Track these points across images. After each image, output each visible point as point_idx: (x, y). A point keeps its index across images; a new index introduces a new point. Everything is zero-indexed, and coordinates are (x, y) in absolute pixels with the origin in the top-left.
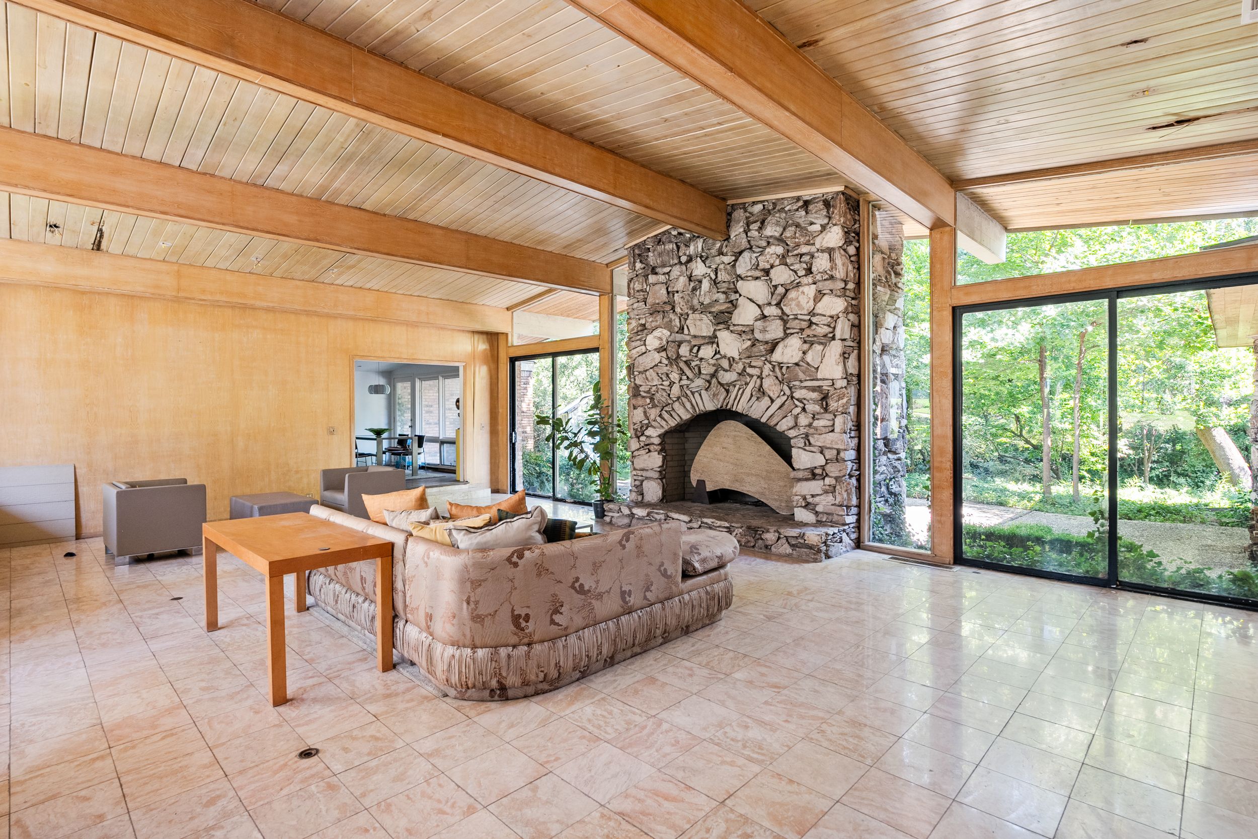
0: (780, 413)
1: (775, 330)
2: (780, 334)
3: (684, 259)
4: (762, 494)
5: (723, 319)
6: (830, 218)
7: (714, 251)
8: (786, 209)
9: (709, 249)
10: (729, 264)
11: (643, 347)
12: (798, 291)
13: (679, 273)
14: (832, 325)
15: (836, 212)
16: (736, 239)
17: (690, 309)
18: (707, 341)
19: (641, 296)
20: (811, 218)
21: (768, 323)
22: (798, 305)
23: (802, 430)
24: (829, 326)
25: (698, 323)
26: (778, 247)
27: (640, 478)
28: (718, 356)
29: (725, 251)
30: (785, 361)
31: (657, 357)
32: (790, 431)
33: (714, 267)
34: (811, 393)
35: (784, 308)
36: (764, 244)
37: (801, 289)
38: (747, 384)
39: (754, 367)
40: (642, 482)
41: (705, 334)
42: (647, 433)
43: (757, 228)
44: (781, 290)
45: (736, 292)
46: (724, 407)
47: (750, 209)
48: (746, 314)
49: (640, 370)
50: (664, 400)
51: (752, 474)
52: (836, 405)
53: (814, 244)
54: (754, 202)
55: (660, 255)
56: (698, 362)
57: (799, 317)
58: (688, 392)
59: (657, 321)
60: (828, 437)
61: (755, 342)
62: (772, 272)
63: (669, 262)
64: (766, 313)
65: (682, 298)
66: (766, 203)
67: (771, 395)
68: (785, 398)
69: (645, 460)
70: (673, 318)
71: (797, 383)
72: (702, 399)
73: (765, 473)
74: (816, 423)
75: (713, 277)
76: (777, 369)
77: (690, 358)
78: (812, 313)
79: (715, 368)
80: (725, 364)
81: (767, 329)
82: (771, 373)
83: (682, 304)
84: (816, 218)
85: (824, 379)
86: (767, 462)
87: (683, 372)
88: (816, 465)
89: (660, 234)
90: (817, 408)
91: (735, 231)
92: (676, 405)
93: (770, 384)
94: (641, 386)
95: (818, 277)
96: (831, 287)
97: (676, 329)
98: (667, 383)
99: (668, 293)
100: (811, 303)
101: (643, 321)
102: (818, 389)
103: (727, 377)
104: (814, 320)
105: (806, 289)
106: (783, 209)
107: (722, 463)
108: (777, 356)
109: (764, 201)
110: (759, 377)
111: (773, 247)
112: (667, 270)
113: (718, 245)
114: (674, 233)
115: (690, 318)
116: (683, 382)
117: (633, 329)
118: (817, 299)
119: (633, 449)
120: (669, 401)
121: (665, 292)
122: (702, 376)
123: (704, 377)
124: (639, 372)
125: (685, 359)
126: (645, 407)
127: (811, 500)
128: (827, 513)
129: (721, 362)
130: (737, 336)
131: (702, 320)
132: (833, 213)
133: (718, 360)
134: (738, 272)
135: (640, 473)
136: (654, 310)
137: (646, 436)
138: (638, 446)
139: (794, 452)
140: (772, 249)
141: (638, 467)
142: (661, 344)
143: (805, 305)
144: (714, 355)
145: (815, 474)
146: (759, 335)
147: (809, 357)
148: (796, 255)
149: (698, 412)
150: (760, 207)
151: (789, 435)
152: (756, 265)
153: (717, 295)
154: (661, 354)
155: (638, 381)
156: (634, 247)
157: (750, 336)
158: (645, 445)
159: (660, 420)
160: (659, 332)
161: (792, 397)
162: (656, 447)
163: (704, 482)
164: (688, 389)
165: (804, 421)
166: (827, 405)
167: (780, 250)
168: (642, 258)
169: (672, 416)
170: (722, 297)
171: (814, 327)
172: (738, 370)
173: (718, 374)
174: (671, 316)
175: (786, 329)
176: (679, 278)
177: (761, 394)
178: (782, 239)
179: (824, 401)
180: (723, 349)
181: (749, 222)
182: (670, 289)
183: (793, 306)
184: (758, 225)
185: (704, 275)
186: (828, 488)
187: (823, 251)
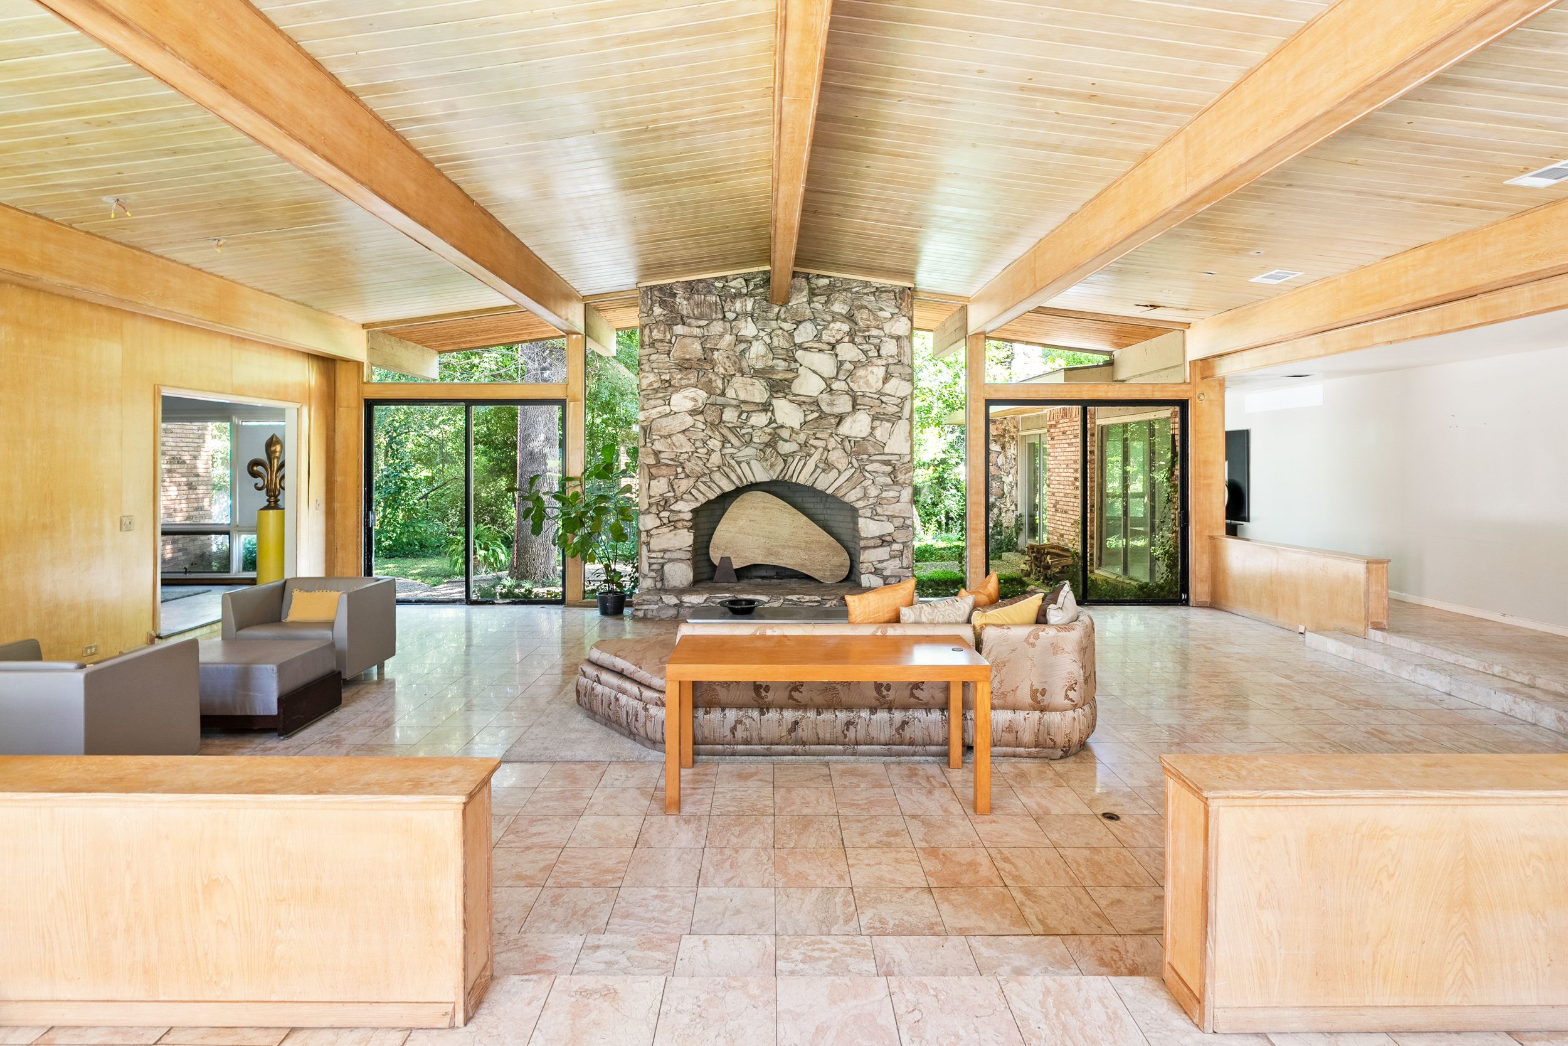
0: (850, 484)
1: (843, 404)
2: (849, 409)
3: (730, 315)
4: (803, 565)
5: (779, 387)
6: (900, 310)
7: (772, 315)
8: (854, 290)
9: (766, 312)
10: (787, 331)
11: (667, 407)
12: (867, 370)
13: (722, 330)
14: (901, 406)
15: (904, 305)
16: (797, 308)
17: (738, 372)
18: (761, 408)
19: (667, 347)
20: (882, 305)
21: (835, 397)
22: (867, 383)
23: (872, 501)
24: (898, 406)
25: (750, 388)
26: (844, 325)
27: (661, 561)
28: (774, 425)
29: (783, 317)
30: (853, 435)
31: (689, 421)
32: (858, 502)
33: (769, 330)
34: (885, 467)
35: (851, 384)
36: (830, 319)
37: (870, 369)
38: (810, 455)
39: (819, 439)
40: (663, 565)
41: (757, 401)
42: (675, 507)
43: (823, 301)
44: (848, 366)
45: (796, 361)
46: (780, 478)
47: (813, 281)
48: (808, 385)
49: (662, 433)
50: (698, 469)
51: (789, 546)
52: (903, 477)
53: (882, 329)
54: (818, 275)
55: (698, 305)
56: (750, 430)
57: (868, 395)
58: (733, 462)
59: (689, 379)
61: (823, 415)
62: (838, 347)
63: (711, 316)
64: (834, 387)
65: (728, 357)
66: (832, 280)
67: (840, 467)
68: (853, 470)
69: (669, 539)
70: (714, 378)
71: (865, 457)
72: (751, 469)
73: (804, 544)
74: (884, 494)
75: (768, 341)
76: (846, 443)
77: (738, 424)
78: (880, 393)
79: (770, 437)
80: (785, 434)
81: (835, 403)
82: (839, 446)
83: (727, 364)
84: (887, 306)
85: (892, 454)
86: (805, 533)
87: (725, 441)
88: (885, 532)
89: (694, 281)
90: (889, 480)
91: (797, 299)
92: (717, 476)
93: (837, 457)
94: (660, 452)
95: (891, 361)
96: (901, 371)
97: (718, 392)
98: (704, 451)
99: (703, 348)
100: (880, 383)
101: (667, 377)
102: (887, 463)
103: (785, 448)
104: (884, 399)
105: (875, 369)
106: (850, 289)
107: (750, 537)
108: (844, 429)
109: (830, 277)
110: (824, 449)
111: (838, 324)
112: (703, 323)
113: (776, 310)
114: (719, 285)
115: (738, 381)
116: (725, 451)
117: (651, 384)
118: (886, 380)
119: (649, 527)
120: (707, 471)
121: (699, 347)
122: (753, 445)
123: (756, 446)
124: (661, 437)
125: (730, 425)
126: (672, 478)
127: (879, 566)
128: (895, 576)
129: (778, 431)
130: (797, 406)
131: (753, 385)
132: (901, 305)
133: (774, 429)
134: (798, 340)
135: (660, 555)
136: (684, 366)
137: (672, 511)
138: (658, 523)
139: (861, 521)
140: (837, 325)
141: (656, 548)
142: (695, 405)
143: (873, 384)
144: (769, 424)
145: (883, 541)
146: (826, 408)
147: (878, 433)
148: (865, 337)
149: (745, 483)
150: (826, 281)
151: (857, 506)
152: (818, 338)
153: (775, 361)
154: (695, 418)
155: (658, 446)
156: (652, 288)
157: (814, 408)
158: (670, 522)
159: (694, 492)
160: (691, 392)
161: (862, 469)
162: (685, 523)
163: (729, 558)
164: (733, 458)
165: (873, 492)
166: (895, 477)
167: (846, 327)
168: (663, 303)
169: (709, 487)
170: (782, 365)
171: (884, 405)
172: (799, 441)
173: (776, 444)
174: (710, 376)
175: (854, 405)
176: (721, 336)
177: (828, 466)
178: (850, 318)
179: (893, 474)
180: (780, 418)
181: (812, 293)
182: (708, 346)
183: (861, 383)
184: (823, 299)
185: (756, 338)
186: (897, 553)
187: (891, 337)
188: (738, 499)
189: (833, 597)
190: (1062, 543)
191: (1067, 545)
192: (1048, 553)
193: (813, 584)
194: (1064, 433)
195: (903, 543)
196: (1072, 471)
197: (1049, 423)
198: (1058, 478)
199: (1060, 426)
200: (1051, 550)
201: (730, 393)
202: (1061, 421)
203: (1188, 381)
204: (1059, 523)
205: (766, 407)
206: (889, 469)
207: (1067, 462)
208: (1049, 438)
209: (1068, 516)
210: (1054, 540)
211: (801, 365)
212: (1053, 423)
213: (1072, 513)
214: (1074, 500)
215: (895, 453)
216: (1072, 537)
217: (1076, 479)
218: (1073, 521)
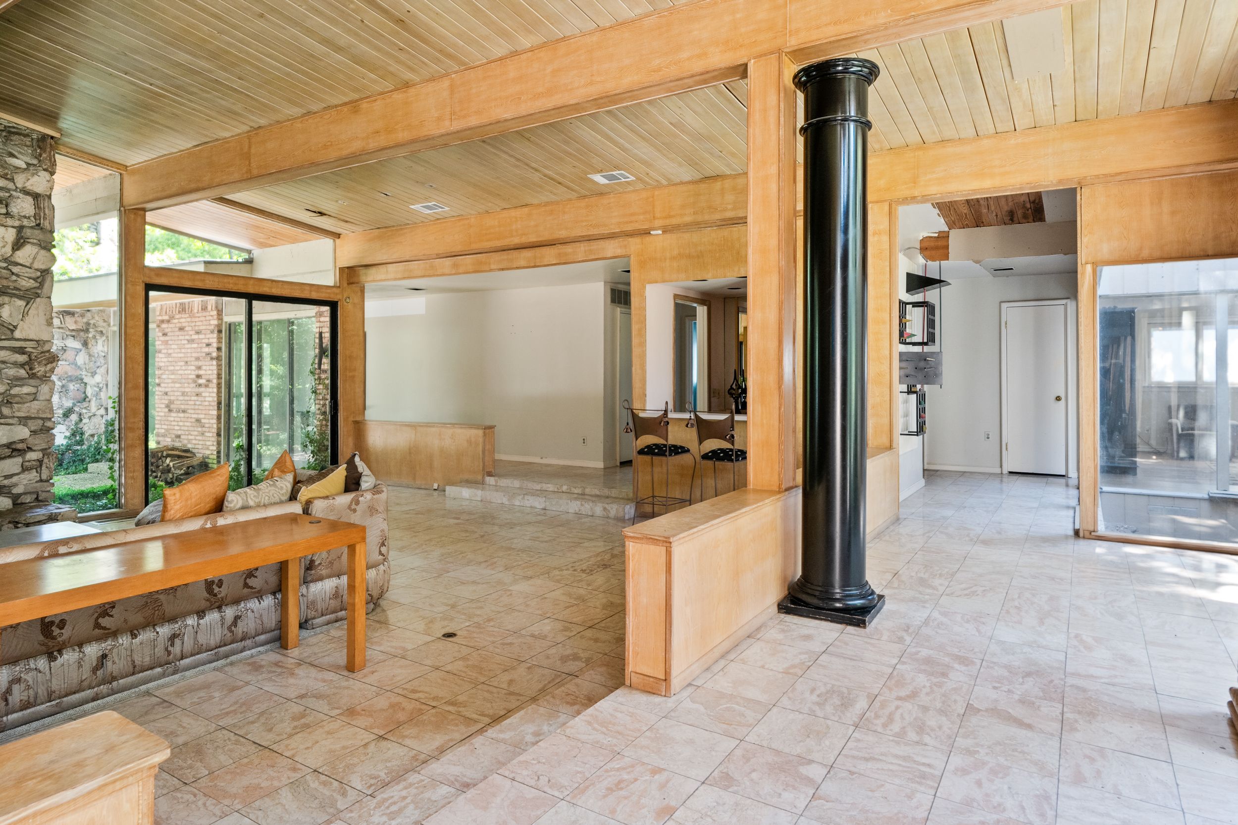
6: (40, 161)
14: (39, 280)
15: (44, 155)
20: (12, 149)
24: (34, 280)
34: (17, 356)
52: (43, 369)
60: (33, 406)
74: (15, 391)
78: (9, 262)
84: (20, 152)
85: (26, 341)
88: (16, 439)
90: (22, 373)
95: (25, 222)
96: (40, 237)
100: (9, 248)
102: (21, 351)
104: (15, 269)
118: (17, 246)
127: (7, 482)
128: (30, 493)
132: (40, 155)
145: (14, 450)
147: (7, 313)
166: (31, 369)
171: (14, 278)
179: (28, 365)
186: (34, 463)
187: (26, 192)
190: (177, 444)
191: (185, 446)
192: (168, 456)
194: (181, 329)
195: (42, 450)
196: (193, 368)
197: (160, 318)
198: (173, 377)
199: (176, 321)
200: (170, 452)
202: (177, 316)
203: (338, 285)
204: (173, 423)
207: (186, 359)
208: (161, 334)
209: (186, 415)
210: (168, 442)
212: (166, 318)
213: (192, 411)
214: (195, 398)
215: (31, 337)
216: (192, 437)
217: (198, 376)
218: (193, 420)
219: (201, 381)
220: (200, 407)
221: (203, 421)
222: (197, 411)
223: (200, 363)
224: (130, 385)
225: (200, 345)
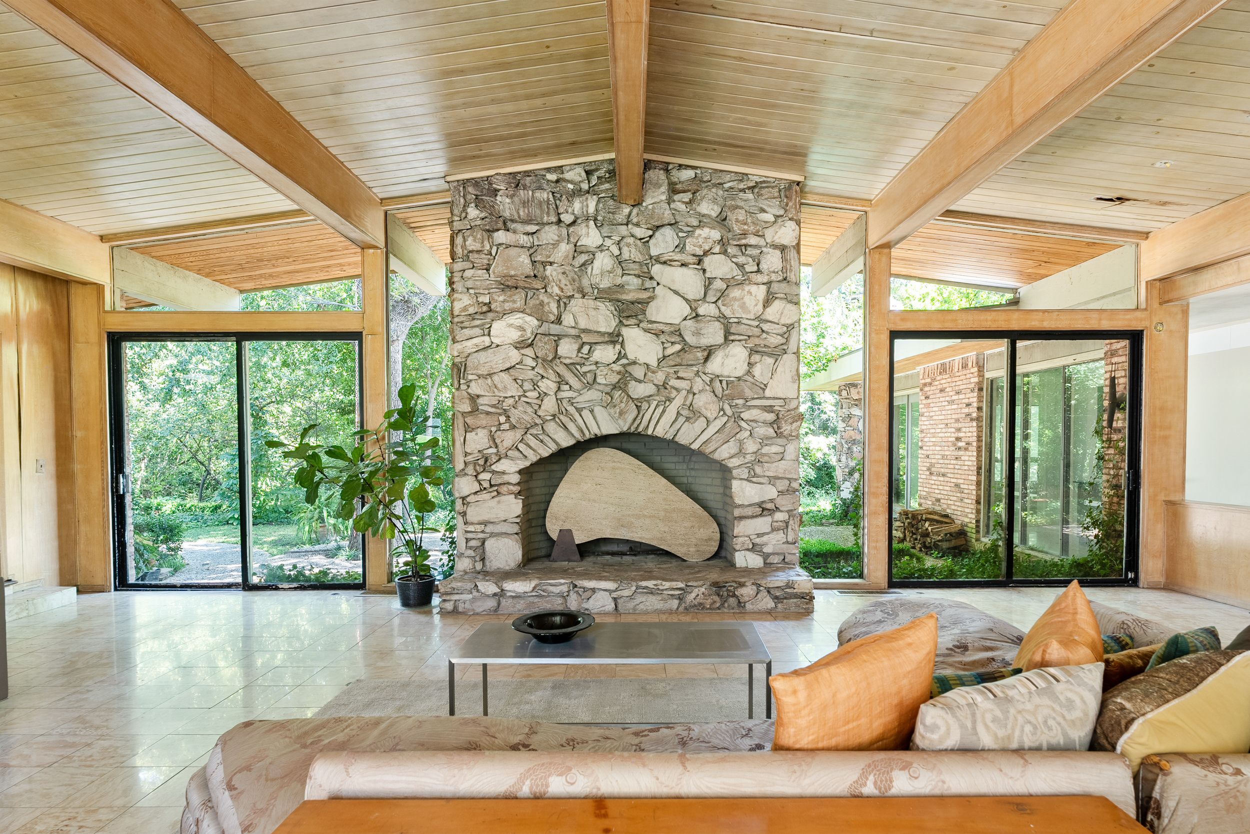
0: (721, 437)
1: (713, 334)
2: (720, 339)
3: (567, 218)
4: (662, 539)
5: (631, 312)
6: (786, 211)
7: (621, 217)
8: (726, 186)
9: (613, 213)
10: (641, 239)
11: (487, 339)
12: (743, 290)
13: (556, 238)
14: (786, 336)
15: (790, 204)
16: (653, 208)
17: (578, 292)
18: (607, 339)
19: (484, 259)
20: (763, 204)
21: (702, 325)
22: (743, 307)
23: (749, 458)
24: (782, 336)
25: (592, 313)
26: (713, 231)
27: (481, 536)
28: (624, 361)
29: (635, 220)
30: (726, 374)
31: (514, 356)
32: (732, 460)
33: (617, 238)
34: (766, 414)
35: (723, 308)
36: (696, 223)
37: (747, 288)
38: (670, 400)
39: (682, 378)
40: (483, 541)
41: (603, 330)
42: (497, 467)
43: (687, 200)
44: (719, 285)
45: (651, 278)
46: (633, 429)
47: (674, 172)
48: (668, 309)
49: (480, 372)
50: (527, 418)
51: (645, 516)
52: (789, 428)
53: (763, 236)
54: (680, 166)
55: (525, 203)
56: (593, 367)
57: (744, 321)
58: (571, 409)
59: (514, 302)
60: (781, 466)
61: (686, 348)
62: (707, 261)
63: (542, 219)
64: (701, 311)
65: (564, 273)
66: (698, 171)
67: (709, 415)
68: (725, 419)
69: (491, 508)
70: (546, 300)
71: (741, 402)
72: (595, 418)
73: (662, 514)
74: (765, 450)
75: (617, 252)
76: (717, 384)
77: (578, 360)
78: (760, 319)
79: (619, 377)
80: (638, 372)
81: (702, 332)
82: (708, 388)
83: (564, 282)
84: (770, 206)
85: (775, 398)
86: (665, 499)
87: (561, 382)
88: (766, 498)
89: (520, 173)
90: (771, 432)
91: (653, 197)
92: (551, 427)
93: (705, 402)
94: (478, 396)
95: (774, 277)
96: (787, 290)
97: (552, 318)
98: (535, 394)
99: (534, 262)
100: (760, 306)
101: (486, 299)
102: (768, 409)
103: (639, 390)
104: (765, 327)
105: (754, 288)
106: (722, 184)
107: (596, 505)
108: (715, 366)
109: (696, 168)
110: (688, 392)
111: (707, 230)
112: (532, 228)
113: (626, 210)
114: (552, 177)
115: (577, 304)
116: (561, 395)
117: (465, 309)
118: (767, 303)
119: (465, 492)
120: (538, 421)
121: (527, 261)
122: (597, 387)
123: (601, 388)
124: (479, 376)
125: (568, 361)
126: (494, 429)
127: (758, 541)
128: (778, 554)
129: (629, 368)
130: (654, 337)
131: (597, 309)
132: (787, 205)
133: (624, 366)
134: (654, 252)
135: (479, 528)
136: (508, 286)
137: (494, 472)
138: (476, 487)
139: (735, 484)
140: (705, 232)
141: (475, 520)
142: (522, 336)
143: (751, 308)
144: (618, 359)
145: (764, 509)
146: (690, 339)
147: (757, 371)
148: (740, 246)
149: (588, 436)
150: (690, 174)
151: (730, 465)
152: (680, 247)
153: (625, 278)
154: (523, 351)
155: (475, 389)
156: (465, 183)
157: (676, 338)
158: (491, 486)
159: (522, 447)
160: (516, 319)
161: (737, 418)
162: (511, 487)
163: (569, 531)
164: (572, 404)
165: (751, 446)
166: (779, 428)
167: (716, 235)
168: (479, 202)
169: (542, 441)
170: (635, 282)
171: (764, 335)
172: (656, 382)
173: (626, 385)
174: (541, 297)
175: (727, 334)
176: (555, 245)
177: (692, 413)
178: (722, 220)
179: (776, 423)
180: (632, 351)
181: (673, 189)
182: (538, 258)
183: (736, 307)
184: (686, 197)
185: (600, 248)
186: (781, 524)
187: (775, 246)
188: (581, 458)
189: (700, 583)
190: (937, 508)
191: (945, 510)
192: (927, 520)
193: (674, 563)
194: (942, 391)
195: (788, 511)
196: (953, 430)
197: (923, 381)
198: (934, 440)
199: (937, 383)
200: (929, 516)
201: (568, 320)
202: (938, 378)
203: (1143, 306)
204: (934, 487)
205: (615, 338)
206: (771, 417)
207: (946, 421)
208: (923, 398)
209: (946, 479)
210: (928, 504)
211: (658, 284)
212: (929, 380)
213: (952, 476)
214: (955, 462)
215: (778, 396)
216: (952, 502)
217: (958, 439)
218: (953, 485)
219: (960, 444)
220: (960, 472)
221: (962, 486)
222: (956, 476)
223: (960, 425)
224: (873, 446)
225: (960, 406)
